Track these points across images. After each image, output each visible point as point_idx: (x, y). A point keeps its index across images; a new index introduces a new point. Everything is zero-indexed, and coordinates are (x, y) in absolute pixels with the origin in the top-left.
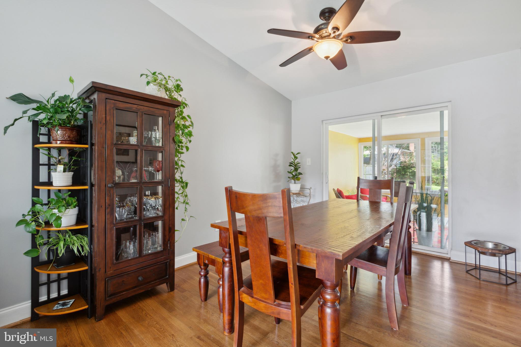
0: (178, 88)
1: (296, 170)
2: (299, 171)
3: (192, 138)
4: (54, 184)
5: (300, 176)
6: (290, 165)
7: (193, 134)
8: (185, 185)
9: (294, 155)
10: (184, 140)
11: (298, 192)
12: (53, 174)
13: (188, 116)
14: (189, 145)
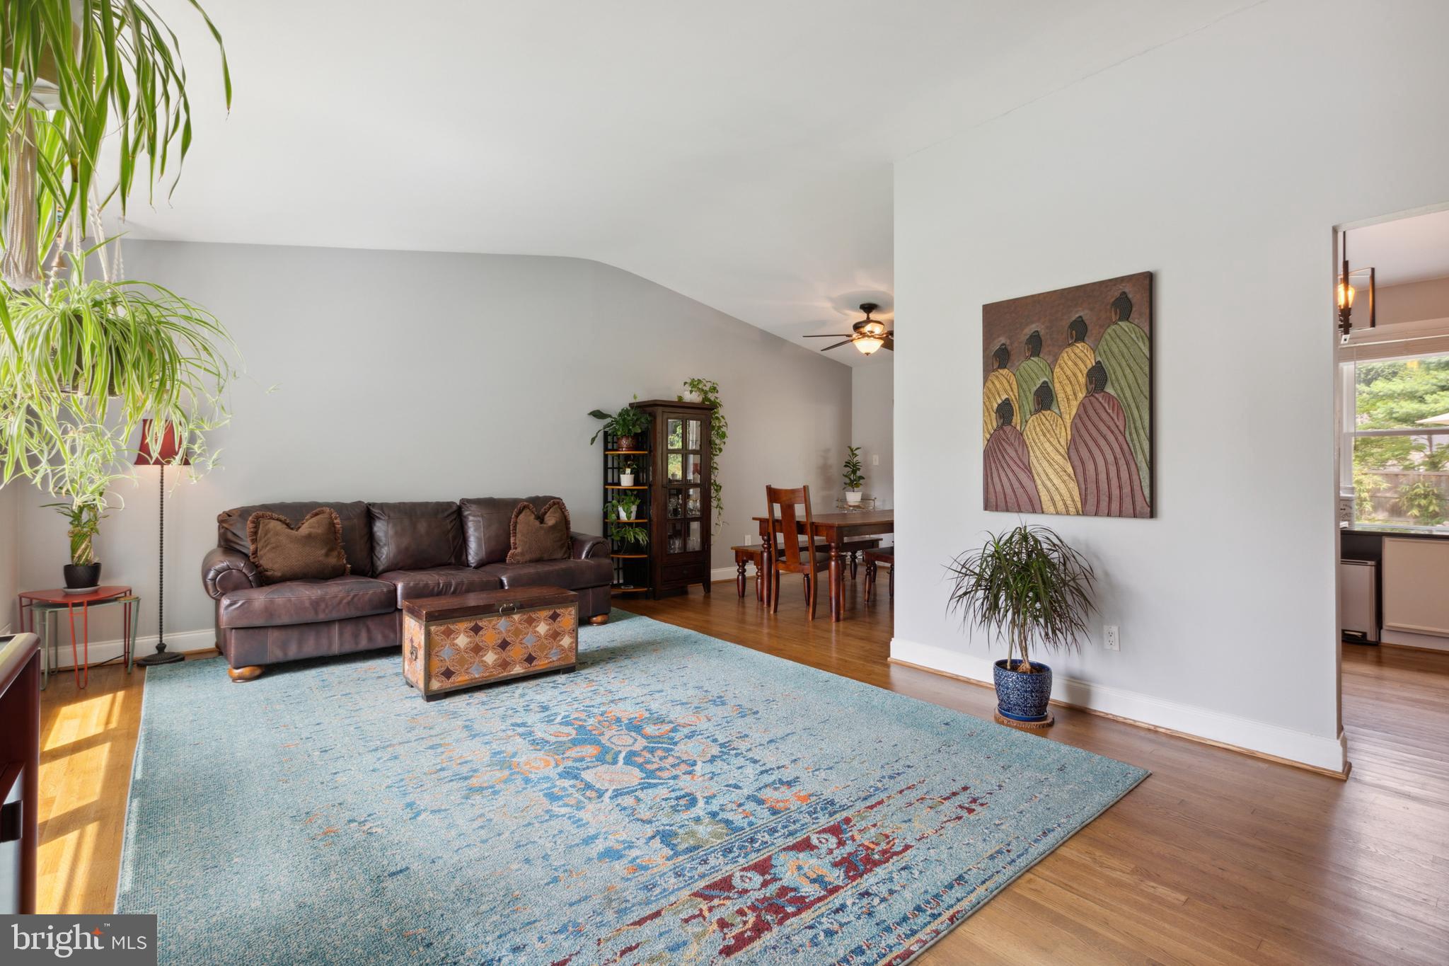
0: (714, 389)
1: (854, 472)
2: (859, 473)
3: (726, 440)
4: (622, 484)
5: (861, 481)
6: (846, 466)
7: (727, 435)
8: (719, 488)
9: (852, 450)
10: (717, 441)
11: (857, 504)
12: (622, 476)
13: (722, 417)
14: (722, 446)
